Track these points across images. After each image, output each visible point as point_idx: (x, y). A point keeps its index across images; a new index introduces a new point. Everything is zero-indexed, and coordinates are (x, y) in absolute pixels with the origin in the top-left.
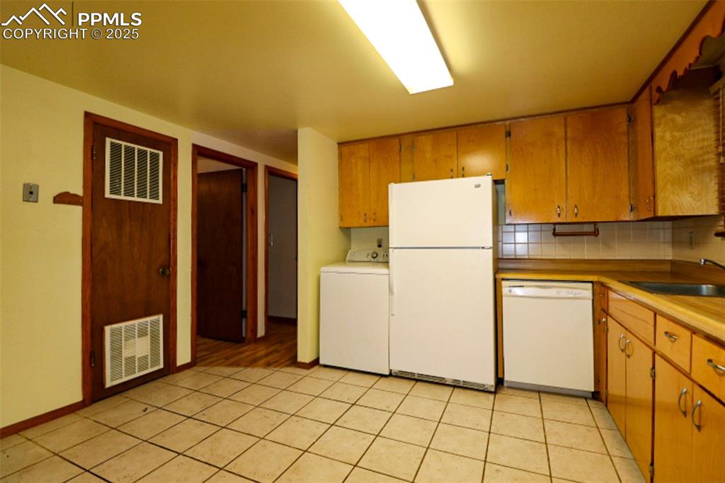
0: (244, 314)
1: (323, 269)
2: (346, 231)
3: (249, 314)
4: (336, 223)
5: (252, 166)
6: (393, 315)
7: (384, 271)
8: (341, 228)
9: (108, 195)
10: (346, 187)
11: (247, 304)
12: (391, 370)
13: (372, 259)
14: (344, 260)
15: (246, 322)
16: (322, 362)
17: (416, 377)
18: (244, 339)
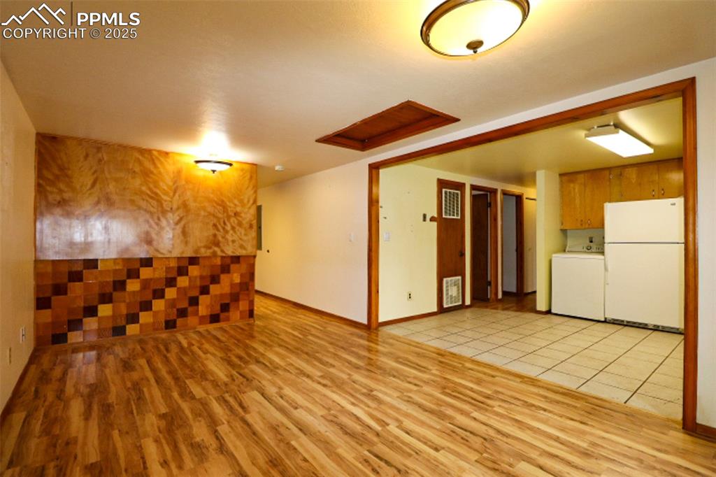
0: (490, 283)
1: (554, 255)
2: (564, 231)
3: (492, 283)
4: (559, 227)
5: (494, 191)
6: (608, 284)
7: (601, 257)
8: (561, 230)
9: (444, 216)
10: (565, 202)
11: (491, 276)
12: (606, 318)
13: (587, 251)
14: (565, 251)
15: (491, 288)
16: (553, 311)
17: (625, 323)
18: (488, 299)
